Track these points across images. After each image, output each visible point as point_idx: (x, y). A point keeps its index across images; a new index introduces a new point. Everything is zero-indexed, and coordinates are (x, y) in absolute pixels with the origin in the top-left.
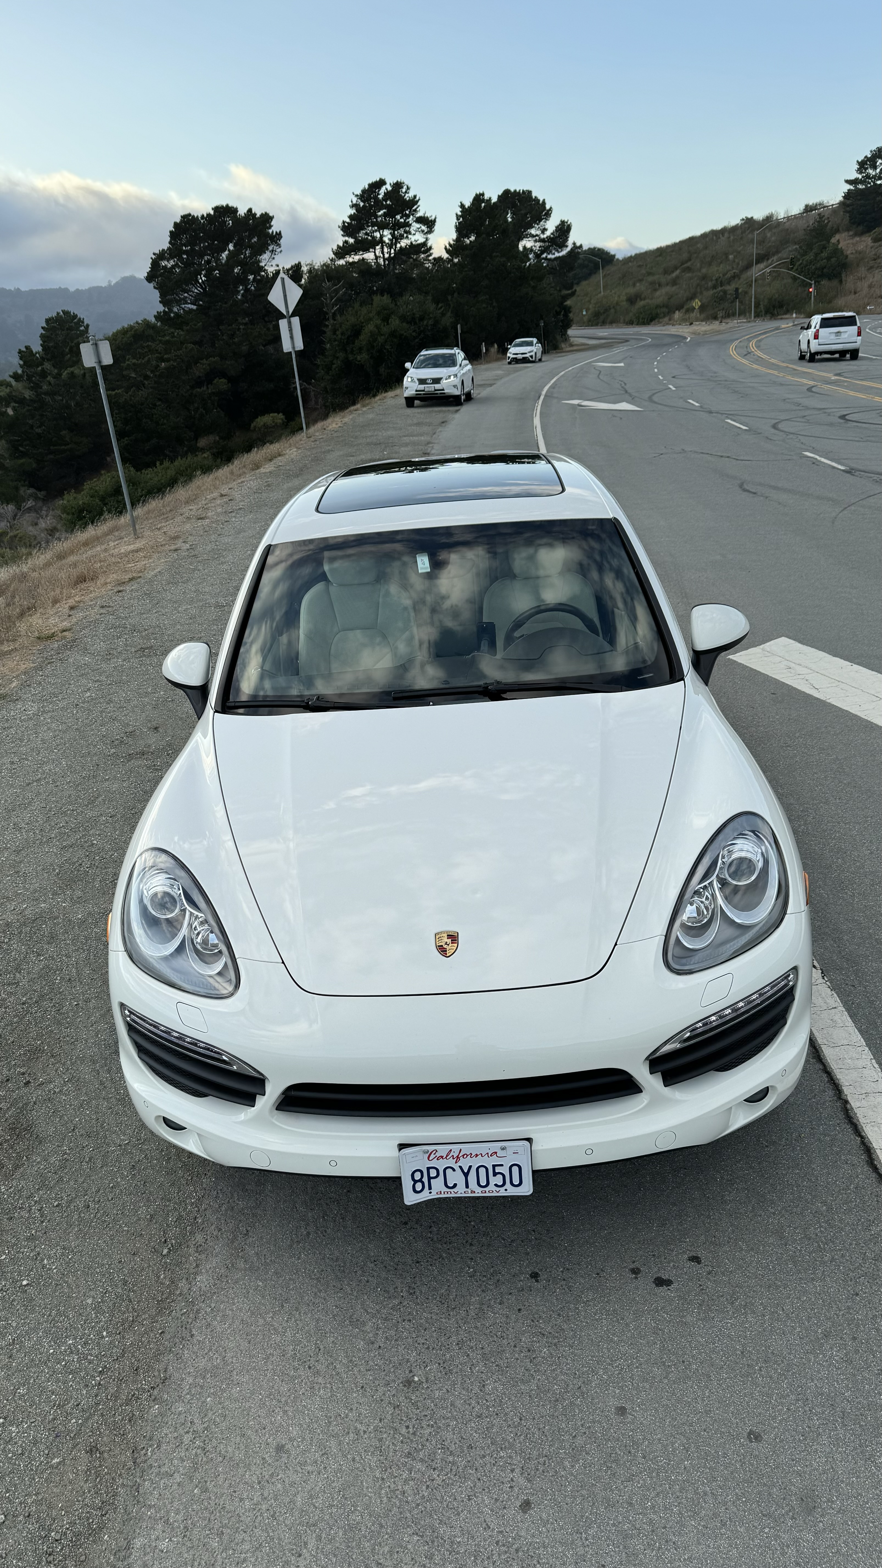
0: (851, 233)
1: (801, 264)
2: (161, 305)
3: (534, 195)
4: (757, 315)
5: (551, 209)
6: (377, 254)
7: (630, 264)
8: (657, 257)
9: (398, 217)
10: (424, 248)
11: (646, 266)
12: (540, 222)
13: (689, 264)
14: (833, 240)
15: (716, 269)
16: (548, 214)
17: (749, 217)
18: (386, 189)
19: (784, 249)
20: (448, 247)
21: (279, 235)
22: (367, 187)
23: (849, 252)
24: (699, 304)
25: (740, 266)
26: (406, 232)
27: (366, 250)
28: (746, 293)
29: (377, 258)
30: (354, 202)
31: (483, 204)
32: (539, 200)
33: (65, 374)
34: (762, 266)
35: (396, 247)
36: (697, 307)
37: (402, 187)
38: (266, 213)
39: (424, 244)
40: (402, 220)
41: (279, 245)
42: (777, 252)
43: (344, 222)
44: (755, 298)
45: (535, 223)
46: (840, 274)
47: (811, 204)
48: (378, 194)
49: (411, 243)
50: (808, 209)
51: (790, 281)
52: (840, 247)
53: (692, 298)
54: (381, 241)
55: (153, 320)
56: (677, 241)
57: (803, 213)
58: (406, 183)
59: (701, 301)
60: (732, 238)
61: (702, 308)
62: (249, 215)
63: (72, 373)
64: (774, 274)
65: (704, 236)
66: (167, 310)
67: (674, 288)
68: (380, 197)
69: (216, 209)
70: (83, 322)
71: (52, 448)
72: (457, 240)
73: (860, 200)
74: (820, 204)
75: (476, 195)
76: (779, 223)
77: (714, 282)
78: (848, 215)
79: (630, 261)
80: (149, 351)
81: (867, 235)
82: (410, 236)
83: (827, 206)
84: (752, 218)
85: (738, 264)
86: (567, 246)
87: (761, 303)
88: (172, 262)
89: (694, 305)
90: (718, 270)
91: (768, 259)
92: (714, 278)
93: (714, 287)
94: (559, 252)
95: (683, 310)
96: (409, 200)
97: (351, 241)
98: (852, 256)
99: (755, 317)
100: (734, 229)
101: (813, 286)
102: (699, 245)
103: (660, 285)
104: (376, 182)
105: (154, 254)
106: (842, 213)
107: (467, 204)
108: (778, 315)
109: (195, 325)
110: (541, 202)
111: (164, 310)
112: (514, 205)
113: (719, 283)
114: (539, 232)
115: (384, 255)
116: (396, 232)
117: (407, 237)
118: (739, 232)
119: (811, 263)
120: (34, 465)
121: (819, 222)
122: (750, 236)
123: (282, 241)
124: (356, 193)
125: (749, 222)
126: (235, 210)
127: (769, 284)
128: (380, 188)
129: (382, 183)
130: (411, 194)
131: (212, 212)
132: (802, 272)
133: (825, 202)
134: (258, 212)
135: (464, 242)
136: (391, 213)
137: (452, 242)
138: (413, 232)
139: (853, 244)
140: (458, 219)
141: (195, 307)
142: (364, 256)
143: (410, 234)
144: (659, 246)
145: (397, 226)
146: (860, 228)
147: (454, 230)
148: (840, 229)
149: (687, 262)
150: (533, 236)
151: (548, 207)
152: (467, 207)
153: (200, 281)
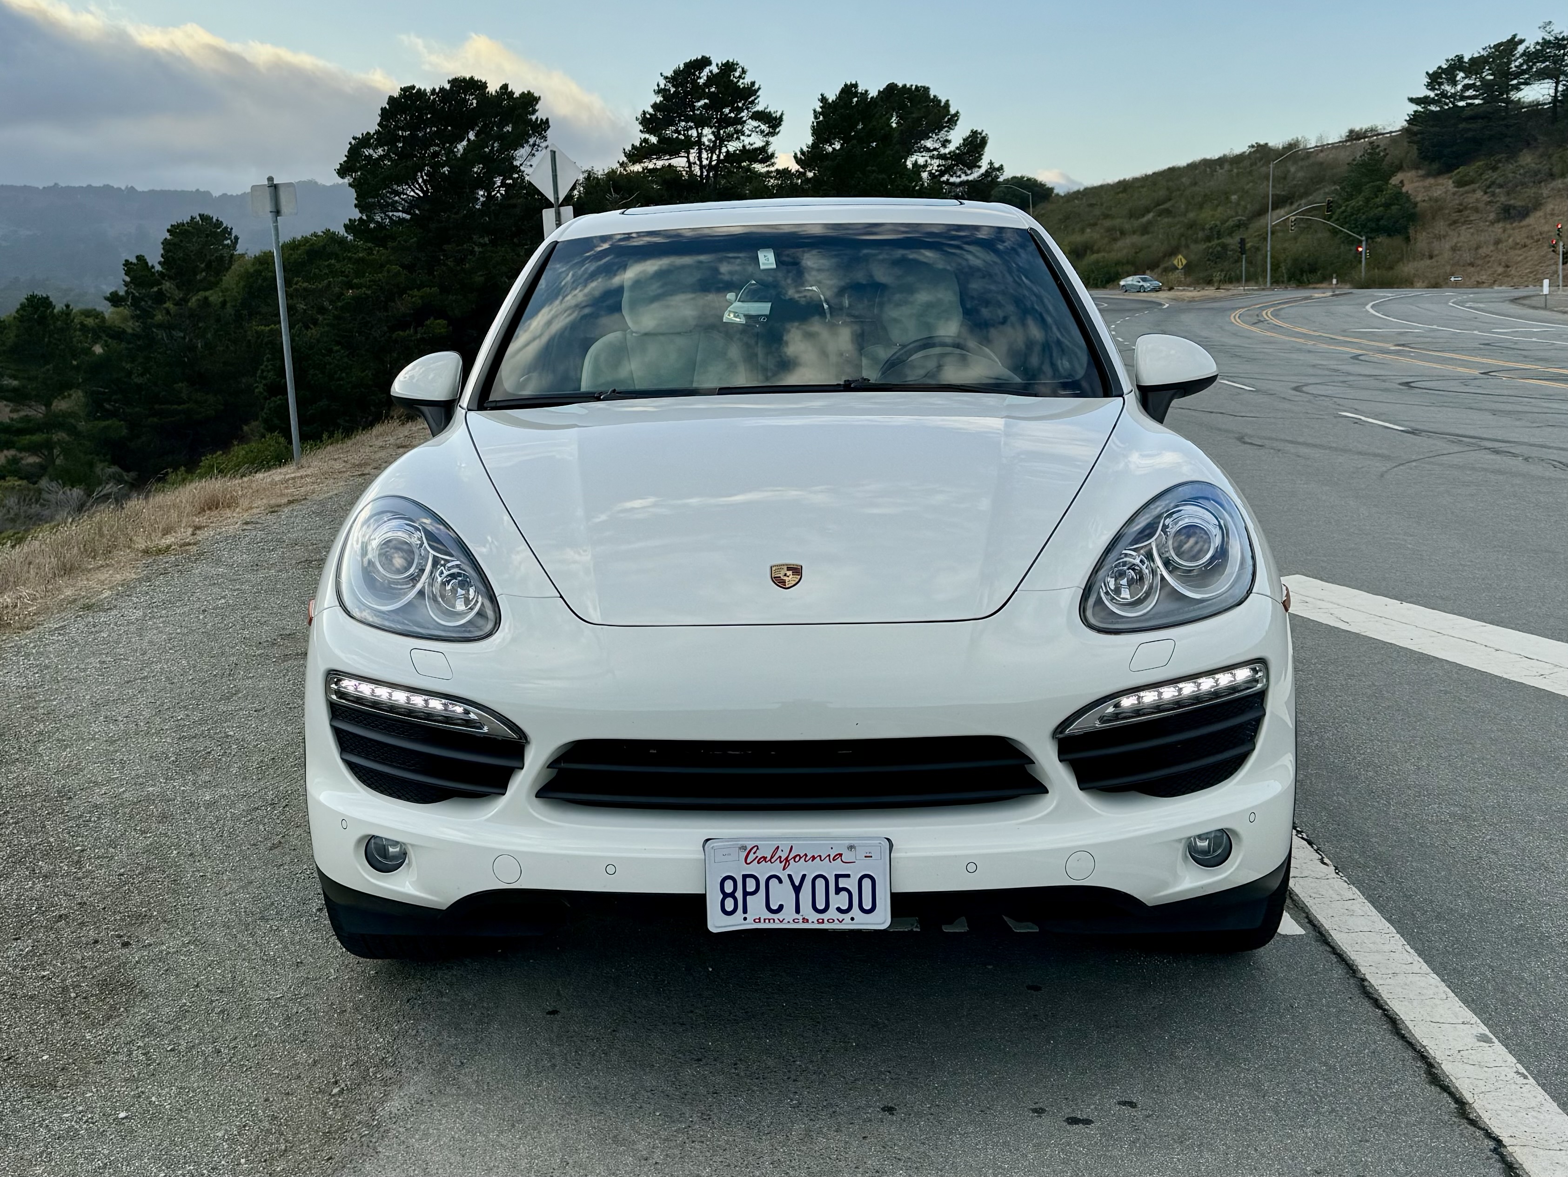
0: (1421, 172)
1: (1343, 212)
2: (357, 210)
3: (932, 93)
4: (1276, 282)
5: (957, 114)
6: (692, 159)
7: (1076, 201)
8: (1118, 193)
9: (727, 110)
10: (763, 155)
11: (1102, 204)
12: (939, 132)
13: (1167, 205)
14: (1394, 180)
15: (1211, 213)
16: (953, 120)
17: (1262, 143)
18: (711, 72)
19: (1318, 189)
20: (799, 155)
21: (545, 125)
22: (682, 67)
23: (1418, 199)
24: (1184, 262)
25: (1247, 212)
26: (737, 132)
27: (675, 153)
28: (1258, 249)
29: (690, 164)
30: (662, 86)
31: (856, 99)
32: (940, 101)
33: (193, 301)
34: (1282, 212)
35: (720, 152)
36: (1180, 267)
37: (735, 70)
38: (529, 92)
39: (763, 149)
40: (732, 115)
41: (545, 138)
42: (1306, 194)
43: (644, 113)
44: (1272, 257)
45: (933, 131)
46: (1406, 228)
47: (1357, 129)
48: (700, 78)
49: (744, 146)
50: (1354, 136)
51: (1327, 234)
52: (1404, 190)
53: (1173, 253)
54: (699, 143)
55: (342, 232)
56: (1150, 172)
57: (1346, 141)
58: (741, 64)
59: (1185, 258)
60: (1235, 171)
61: (1189, 269)
62: (503, 94)
63: (206, 298)
64: (1302, 225)
65: (1192, 167)
66: (364, 217)
67: (1146, 237)
68: (701, 81)
69: (454, 82)
70: (230, 233)
71: (156, 407)
72: (814, 146)
73: (1432, 126)
74: (1372, 130)
75: (846, 85)
76: (1308, 154)
77: (1207, 232)
78: (1415, 147)
79: (1077, 198)
80: (331, 272)
81: (1446, 176)
82: (742, 138)
83: (1383, 134)
84: (1266, 144)
85: (1245, 208)
86: (980, 167)
87: (1282, 265)
88: (380, 151)
89: (1175, 262)
90: (1213, 216)
91: (1292, 204)
92: (1207, 226)
93: (1208, 239)
94: (967, 175)
95: (1159, 270)
96: (744, 87)
97: (654, 139)
98: (1424, 204)
99: (1272, 284)
100: (1238, 159)
101: (1364, 243)
102: (1184, 180)
103: (1123, 233)
104: (697, 60)
105: (354, 138)
106: (1406, 144)
107: (831, 97)
108: (1309, 283)
109: (406, 242)
110: (942, 104)
111: (361, 218)
112: (902, 107)
113: (1215, 233)
114: (937, 145)
115: (701, 162)
116: (722, 132)
117: (738, 138)
118: (1246, 163)
119: (1359, 210)
120: (125, 432)
121: (1369, 154)
122: (1264, 170)
123: (549, 133)
124: (665, 74)
125: (1262, 152)
126: (484, 86)
127: (1295, 239)
128: (701, 70)
129: (705, 62)
130: (747, 80)
131: (447, 86)
132: (1346, 223)
133: (1380, 127)
134: (517, 90)
135: (824, 149)
136: (716, 104)
137: (805, 149)
138: (747, 132)
139: (1424, 187)
140: (816, 117)
141: (408, 217)
142: (670, 161)
143: (743, 135)
144: (1122, 179)
145: (725, 122)
146: (1435, 166)
147: (810, 132)
148: (1404, 166)
149: (1164, 203)
150: (928, 150)
151: (953, 111)
152: (830, 101)
153: (420, 181)
